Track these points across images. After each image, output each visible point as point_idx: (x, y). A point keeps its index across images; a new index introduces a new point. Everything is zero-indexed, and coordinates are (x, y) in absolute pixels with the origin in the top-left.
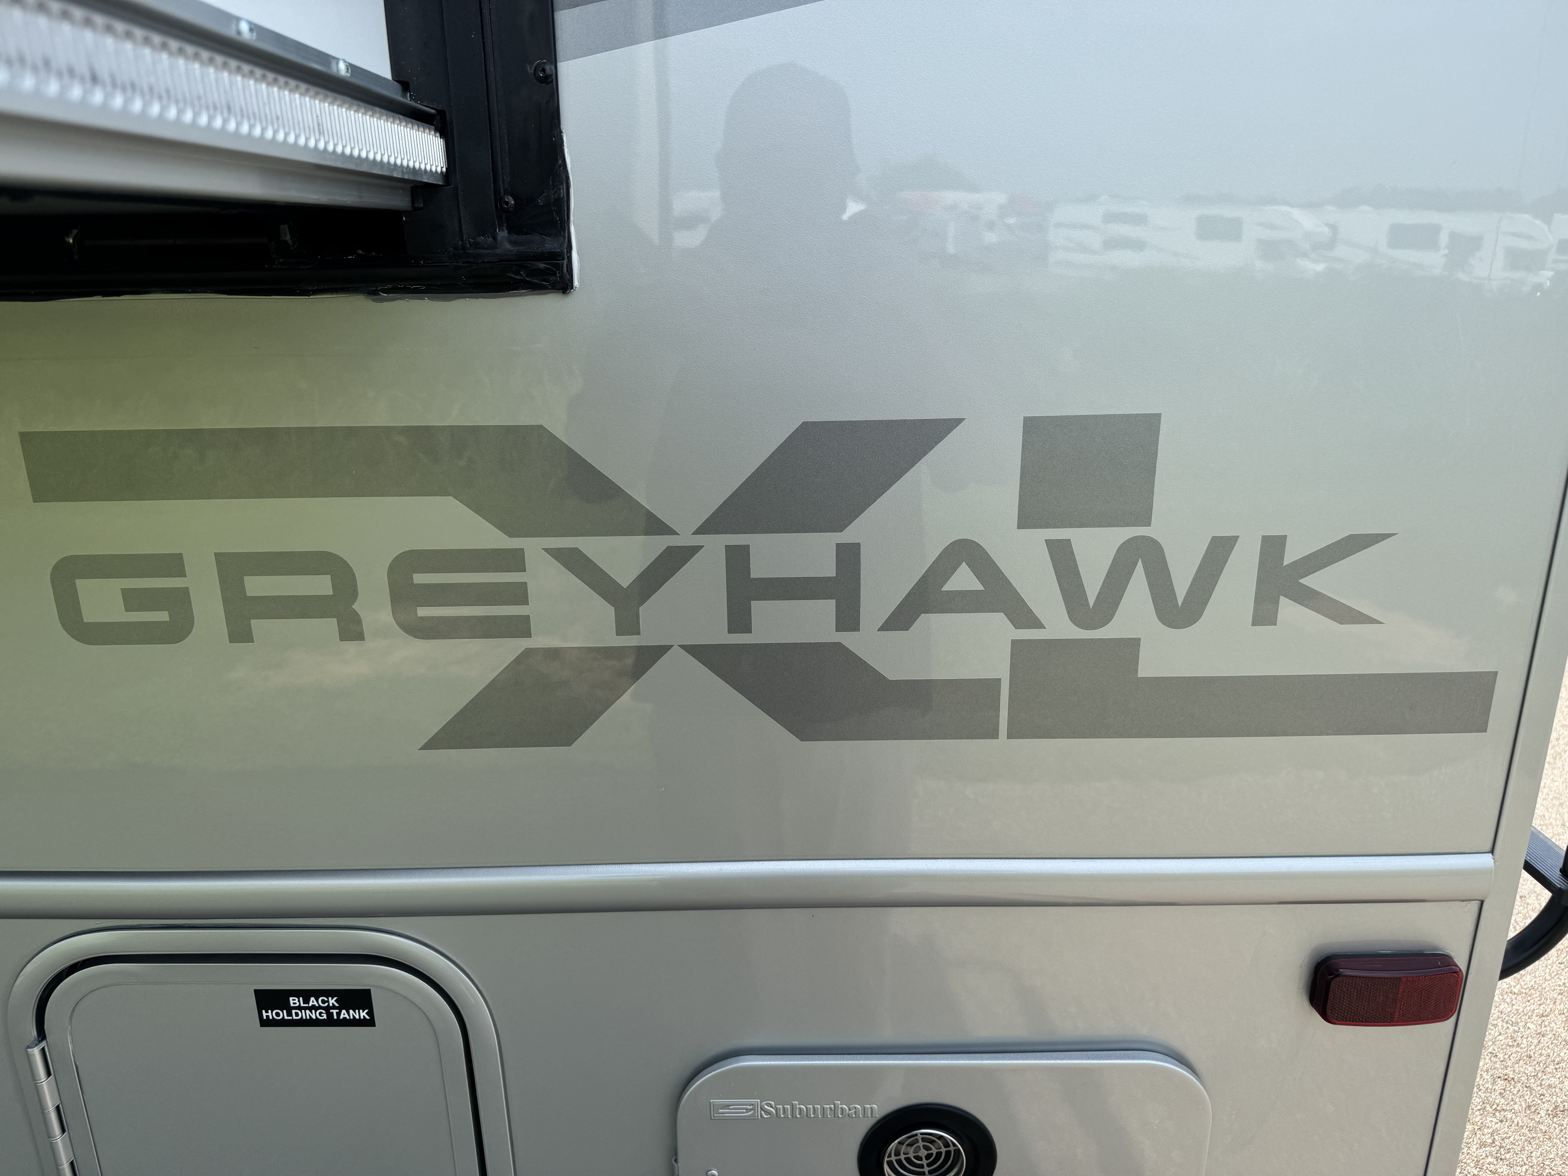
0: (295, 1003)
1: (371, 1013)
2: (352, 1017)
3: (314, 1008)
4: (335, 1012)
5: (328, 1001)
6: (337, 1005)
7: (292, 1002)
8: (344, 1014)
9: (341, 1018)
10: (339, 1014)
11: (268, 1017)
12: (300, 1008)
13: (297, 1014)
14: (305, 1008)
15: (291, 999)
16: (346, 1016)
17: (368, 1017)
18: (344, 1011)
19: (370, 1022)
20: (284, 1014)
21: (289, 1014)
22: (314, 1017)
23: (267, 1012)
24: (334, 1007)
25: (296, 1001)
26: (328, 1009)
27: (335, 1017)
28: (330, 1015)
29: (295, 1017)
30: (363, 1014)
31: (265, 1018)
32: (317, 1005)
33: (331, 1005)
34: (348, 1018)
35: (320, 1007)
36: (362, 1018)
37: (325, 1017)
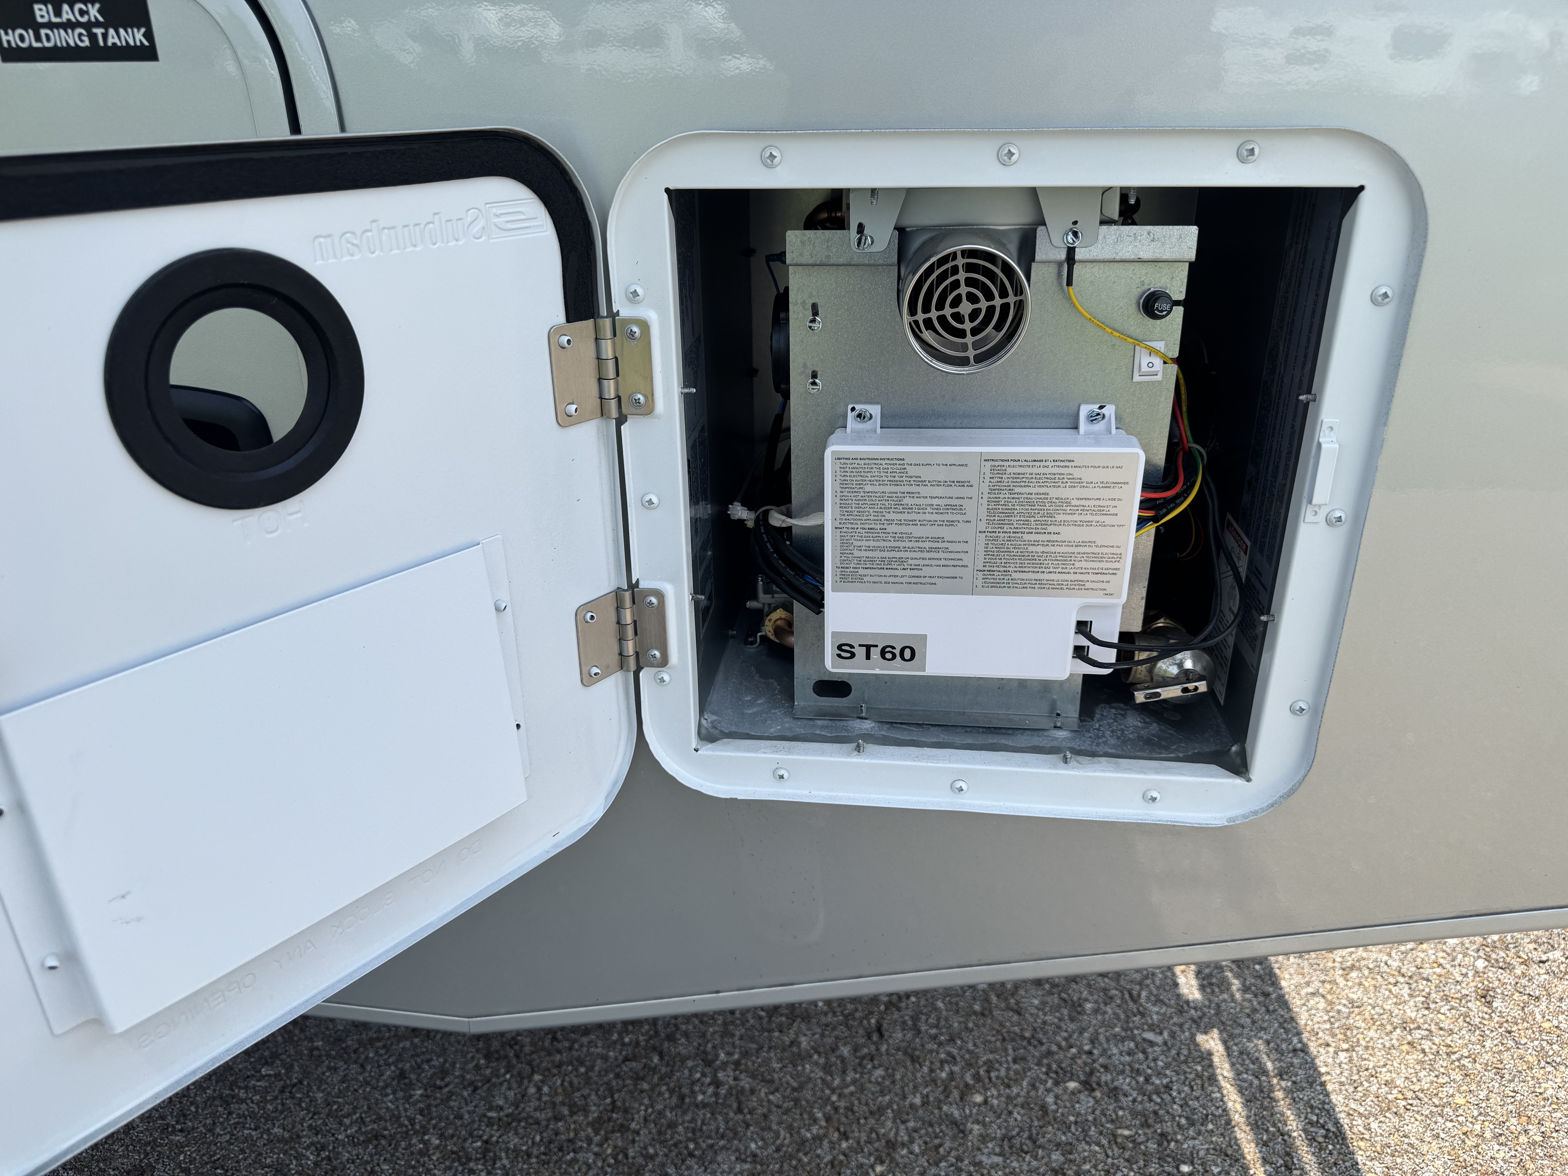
0: (42, 16)
1: (149, 35)
2: (124, 44)
3: (69, 25)
4: (99, 31)
5: (87, 13)
6: (101, 19)
7: (38, 13)
8: (112, 39)
9: (110, 44)
10: (105, 36)
11: (9, 42)
12: (50, 25)
13: (48, 38)
14: (58, 26)
15: (36, 7)
16: (116, 40)
17: (146, 43)
18: (111, 31)
19: (148, 53)
20: (30, 40)
21: (38, 38)
22: (72, 44)
23: (7, 34)
24: (97, 24)
25: (44, 13)
26: (88, 26)
27: (101, 43)
28: (93, 37)
29: (47, 45)
30: (137, 37)
31: (5, 45)
32: (73, 20)
33: (93, 19)
34: (119, 44)
35: (79, 24)
36: (138, 44)
37: (86, 43)
